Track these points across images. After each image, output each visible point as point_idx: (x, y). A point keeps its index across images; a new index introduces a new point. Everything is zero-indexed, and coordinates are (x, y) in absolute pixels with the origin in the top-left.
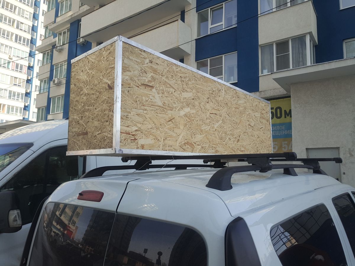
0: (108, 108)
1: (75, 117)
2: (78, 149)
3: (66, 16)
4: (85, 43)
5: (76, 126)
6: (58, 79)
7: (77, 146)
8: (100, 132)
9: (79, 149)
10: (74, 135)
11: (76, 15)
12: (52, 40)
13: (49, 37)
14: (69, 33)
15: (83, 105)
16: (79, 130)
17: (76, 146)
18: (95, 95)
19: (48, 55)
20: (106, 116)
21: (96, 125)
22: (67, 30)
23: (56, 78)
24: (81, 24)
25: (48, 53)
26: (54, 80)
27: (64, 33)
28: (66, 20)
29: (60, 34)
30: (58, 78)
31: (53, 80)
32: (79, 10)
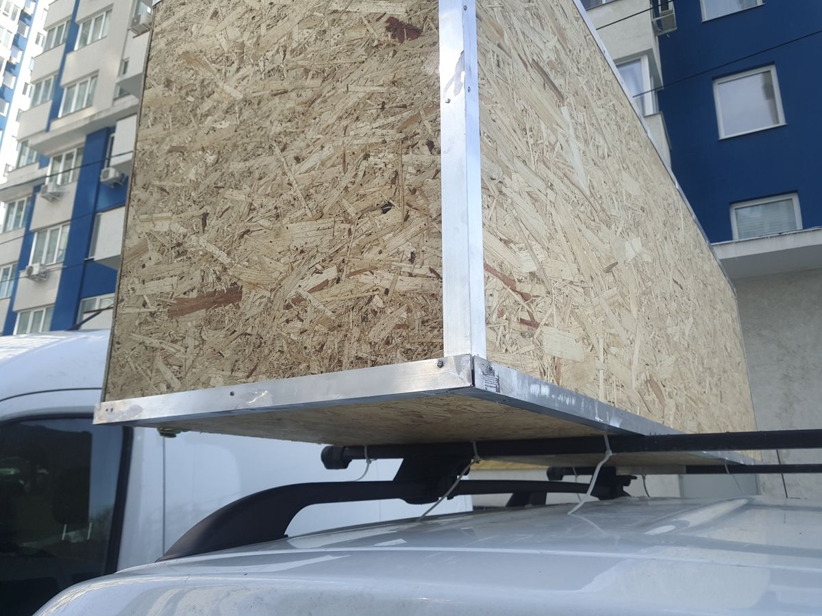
0: (392, 135)
1: (162, 226)
2: (169, 387)
3: (78, 116)
4: (121, 181)
5: (162, 267)
6: (41, 265)
7: (163, 368)
8: (331, 273)
9: (176, 383)
10: (152, 314)
11: (103, 115)
12: (36, 172)
13: (27, 165)
14: (81, 158)
15: (211, 158)
16: (185, 286)
17: (158, 371)
18: (293, 95)
19: (20, 209)
20: (376, 181)
21: (298, 243)
22: (75, 150)
23: (36, 262)
24: (113, 138)
25: (21, 203)
26: (31, 268)
27: (69, 157)
28: (75, 127)
29: (58, 159)
30: (43, 262)
31: (27, 267)
32: (113, 105)
